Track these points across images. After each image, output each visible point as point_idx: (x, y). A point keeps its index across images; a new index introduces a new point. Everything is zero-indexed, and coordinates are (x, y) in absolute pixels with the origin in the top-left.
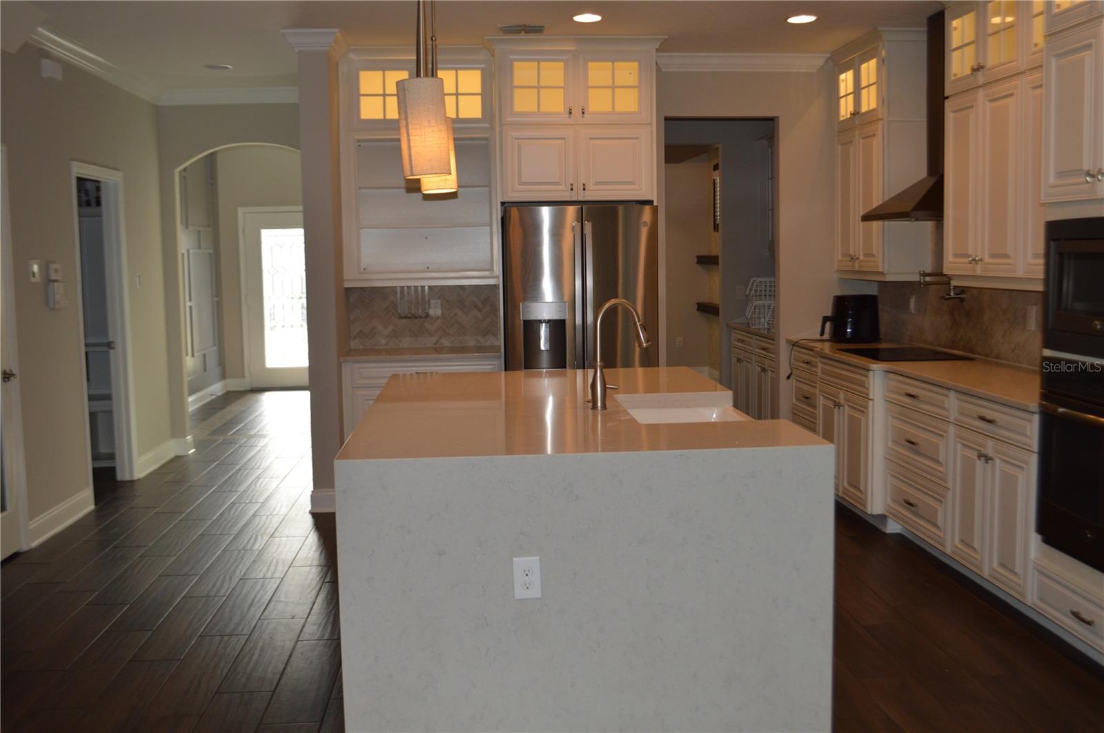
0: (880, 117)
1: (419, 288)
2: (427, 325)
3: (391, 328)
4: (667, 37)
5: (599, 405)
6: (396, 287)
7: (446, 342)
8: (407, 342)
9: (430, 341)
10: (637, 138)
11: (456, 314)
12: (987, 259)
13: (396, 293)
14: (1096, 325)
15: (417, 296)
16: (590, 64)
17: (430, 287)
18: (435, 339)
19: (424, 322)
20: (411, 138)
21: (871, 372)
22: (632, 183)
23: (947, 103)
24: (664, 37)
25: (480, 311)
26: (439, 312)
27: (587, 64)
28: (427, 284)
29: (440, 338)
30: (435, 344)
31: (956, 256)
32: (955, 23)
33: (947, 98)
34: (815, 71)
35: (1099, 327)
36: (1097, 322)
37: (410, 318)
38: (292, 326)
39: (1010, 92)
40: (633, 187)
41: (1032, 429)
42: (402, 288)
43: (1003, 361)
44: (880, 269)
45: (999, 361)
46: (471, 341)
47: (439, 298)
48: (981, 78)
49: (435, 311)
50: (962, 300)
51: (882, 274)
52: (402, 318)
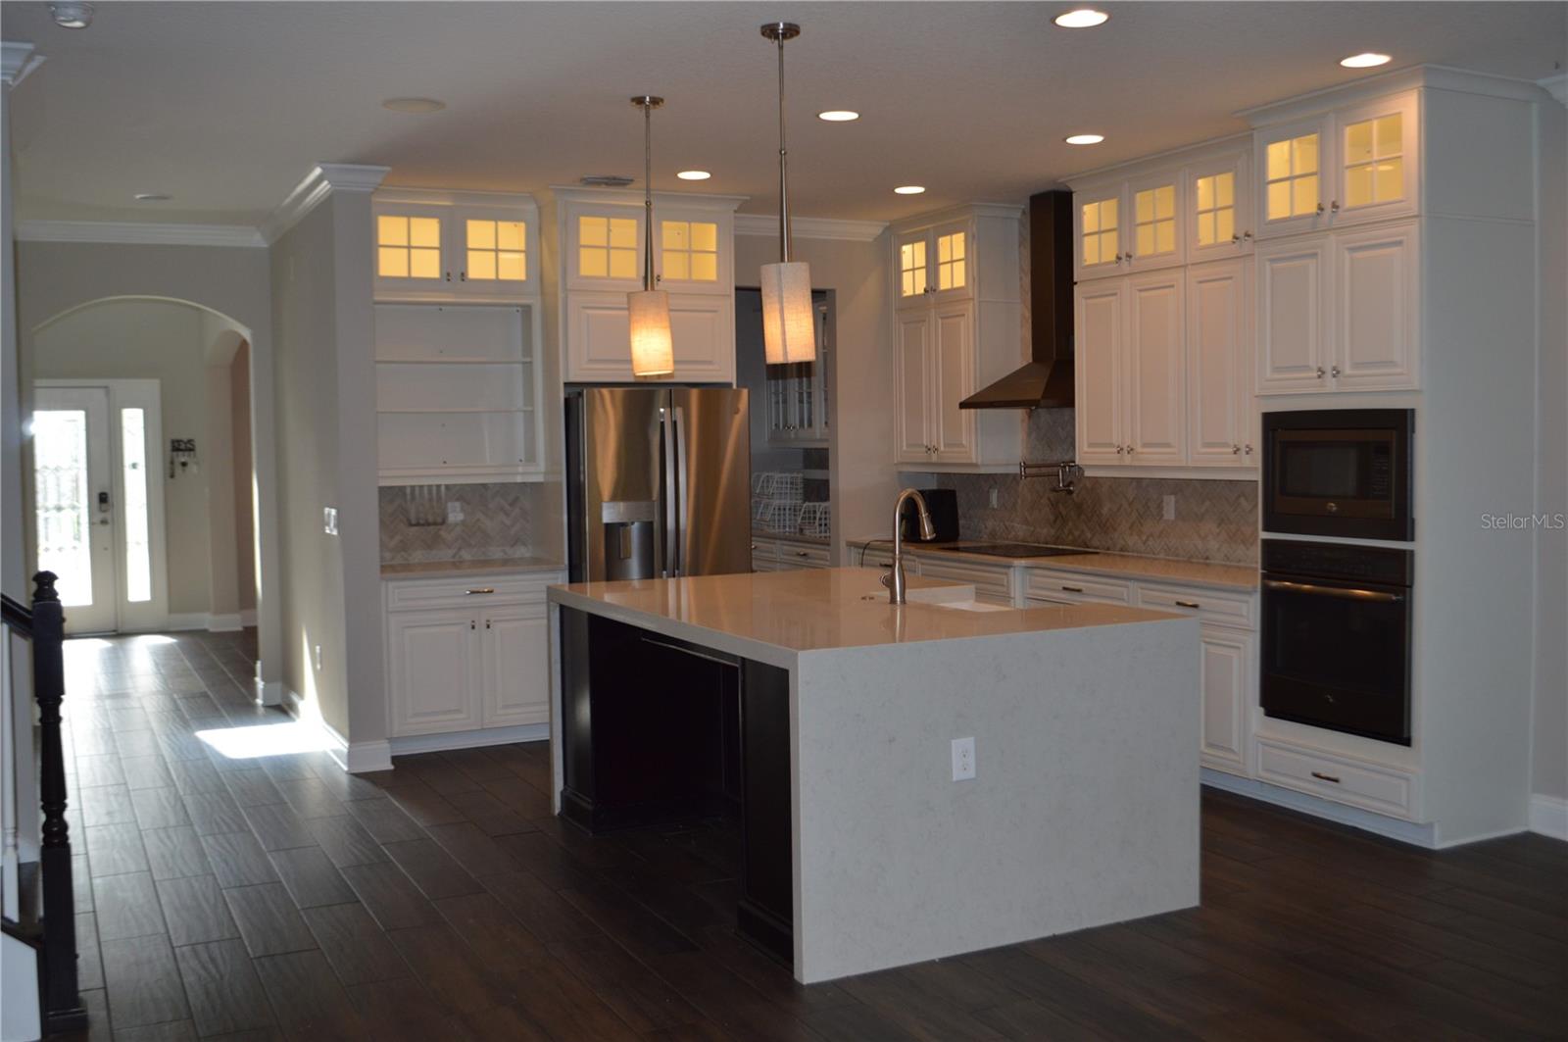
0: (971, 295)
1: (434, 489)
2: (443, 533)
3: (398, 538)
4: (748, 198)
5: (898, 599)
6: (404, 487)
7: (466, 555)
8: (418, 556)
9: (445, 554)
10: (715, 311)
11: (478, 520)
12: (1139, 449)
13: (405, 494)
14: (1331, 507)
15: (431, 500)
16: (665, 223)
17: (447, 487)
18: (451, 552)
19: (440, 530)
20: (786, 323)
21: (1012, 569)
22: (710, 363)
23: (1076, 288)
24: (745, 198)
25: (507, 514)
26: (460, 517)
27: (661, 224)
28: (443, 482)
29: (460, 549)
30: (454, 557)
31: (1091, 445)
32: (1086, 208)
33: (1076, 283)
34: (871, 240)
35: (1334, 509)
36: (1332, 504)
37: (423, 525)
38: (60, 549)
39: (1172, 283)
40: (711, 367)
41: (1250, 610)
42: (413, 488)
43: (1130, 554)
44: (974, 461)
45: (1126, 553)
46: (496, 553)
47: (457, 500)
48: (1125, 267)
49: (455, 514)
50: (1070, 493)
51: (975, 465)
52: (411, 525)
